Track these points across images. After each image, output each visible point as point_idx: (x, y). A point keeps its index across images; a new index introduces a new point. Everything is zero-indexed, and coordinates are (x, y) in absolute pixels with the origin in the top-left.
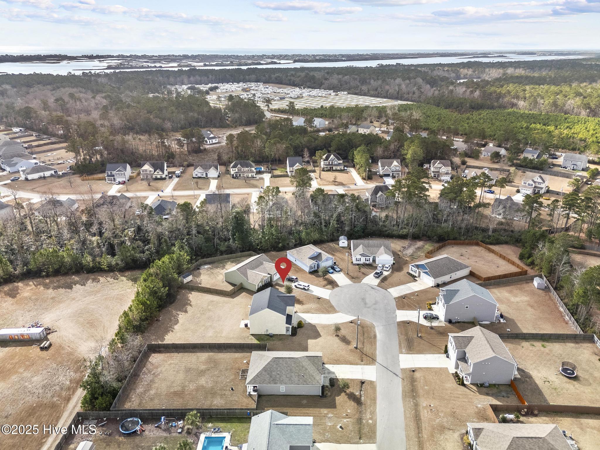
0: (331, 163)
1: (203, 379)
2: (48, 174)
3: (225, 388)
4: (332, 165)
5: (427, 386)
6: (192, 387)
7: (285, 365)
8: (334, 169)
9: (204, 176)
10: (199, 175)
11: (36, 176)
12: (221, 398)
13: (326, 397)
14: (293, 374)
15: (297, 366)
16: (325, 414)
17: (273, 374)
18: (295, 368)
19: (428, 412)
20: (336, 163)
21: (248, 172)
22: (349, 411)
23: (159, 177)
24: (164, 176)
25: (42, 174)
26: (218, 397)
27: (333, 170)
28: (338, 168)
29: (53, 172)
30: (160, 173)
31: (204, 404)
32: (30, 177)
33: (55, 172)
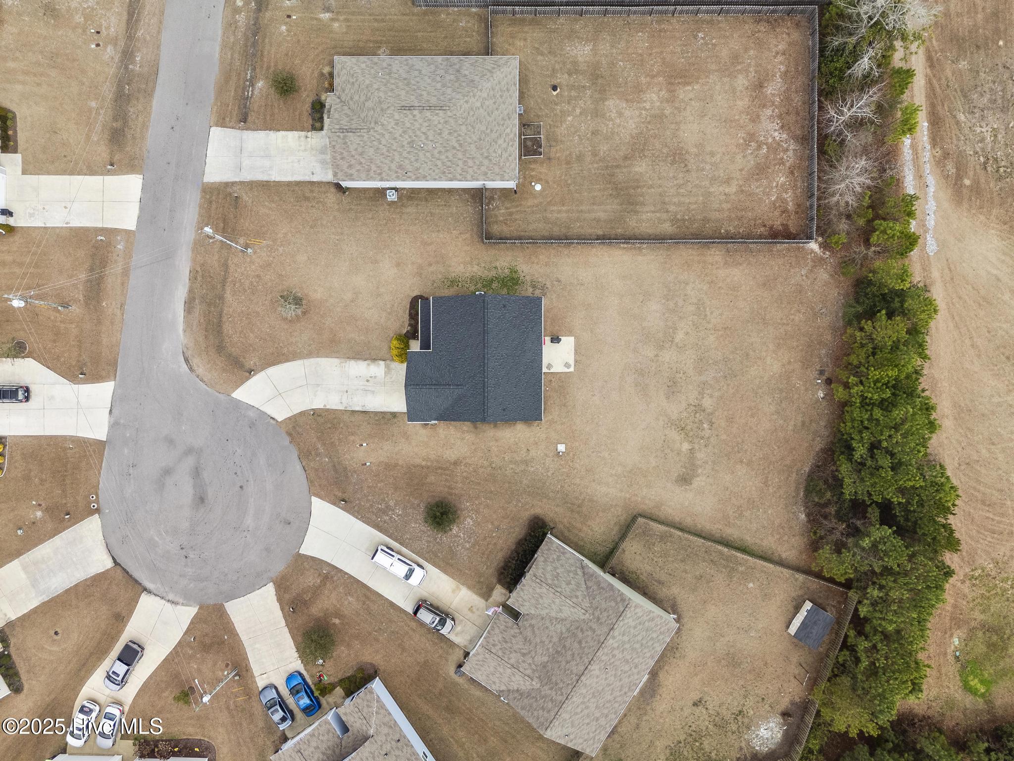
1: (631, 125)
3: (573, 93)
5: (90, 110)
6: (653, 98)
7: (424, 93)
12: (575, 63)
14: (404, 76)
15: (392, 90)
16: (337, 20)
17: (452, 77)
18: (397, 87)
19: (108, 28)
22: (284, 28)
26: (583, 67)
31: (612, 46)
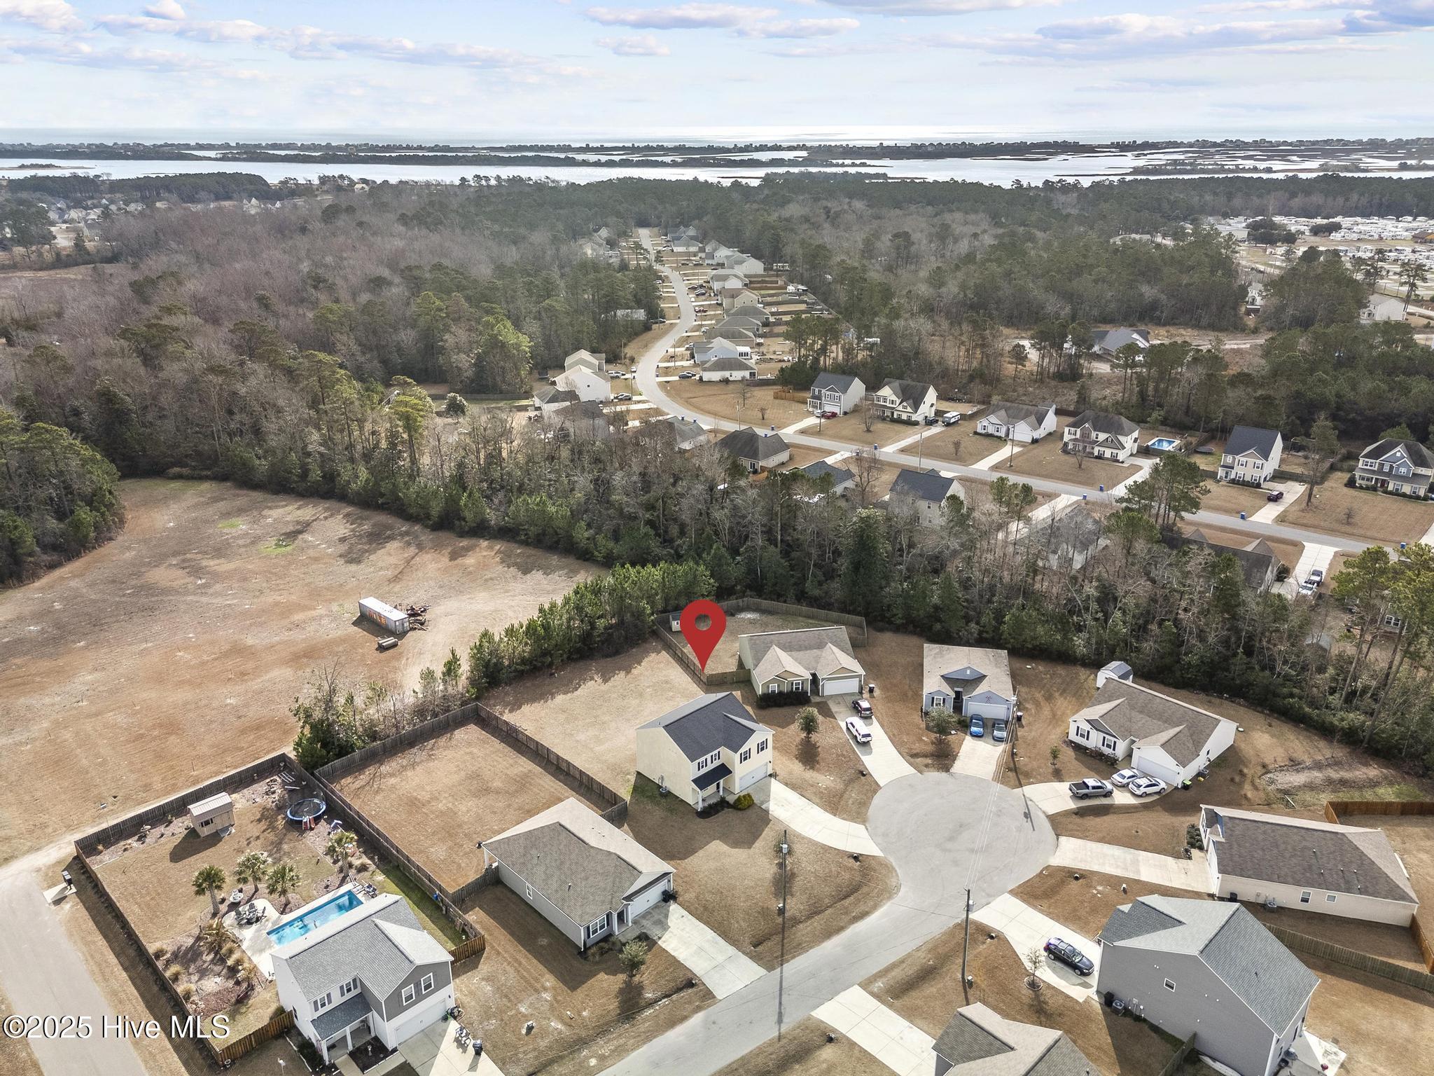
0: (1386, 469)
2: (737, 375)
4: (1389, 474)
8: (1390, 488)
9: (1002, 434)
10: (991, 430)
11: (716, 376)
13: (586, 959)
20: (1403, 470)
21: (1105, 444)
23: (904, 417)
24: (914, 418)
25: (726, 374)
26: (449, 844)
27: (1386, 492)
28: (1407, 489)
29: (747, 374)
30: (909, 409)
32: (707, 376)
33: (752, 374)
